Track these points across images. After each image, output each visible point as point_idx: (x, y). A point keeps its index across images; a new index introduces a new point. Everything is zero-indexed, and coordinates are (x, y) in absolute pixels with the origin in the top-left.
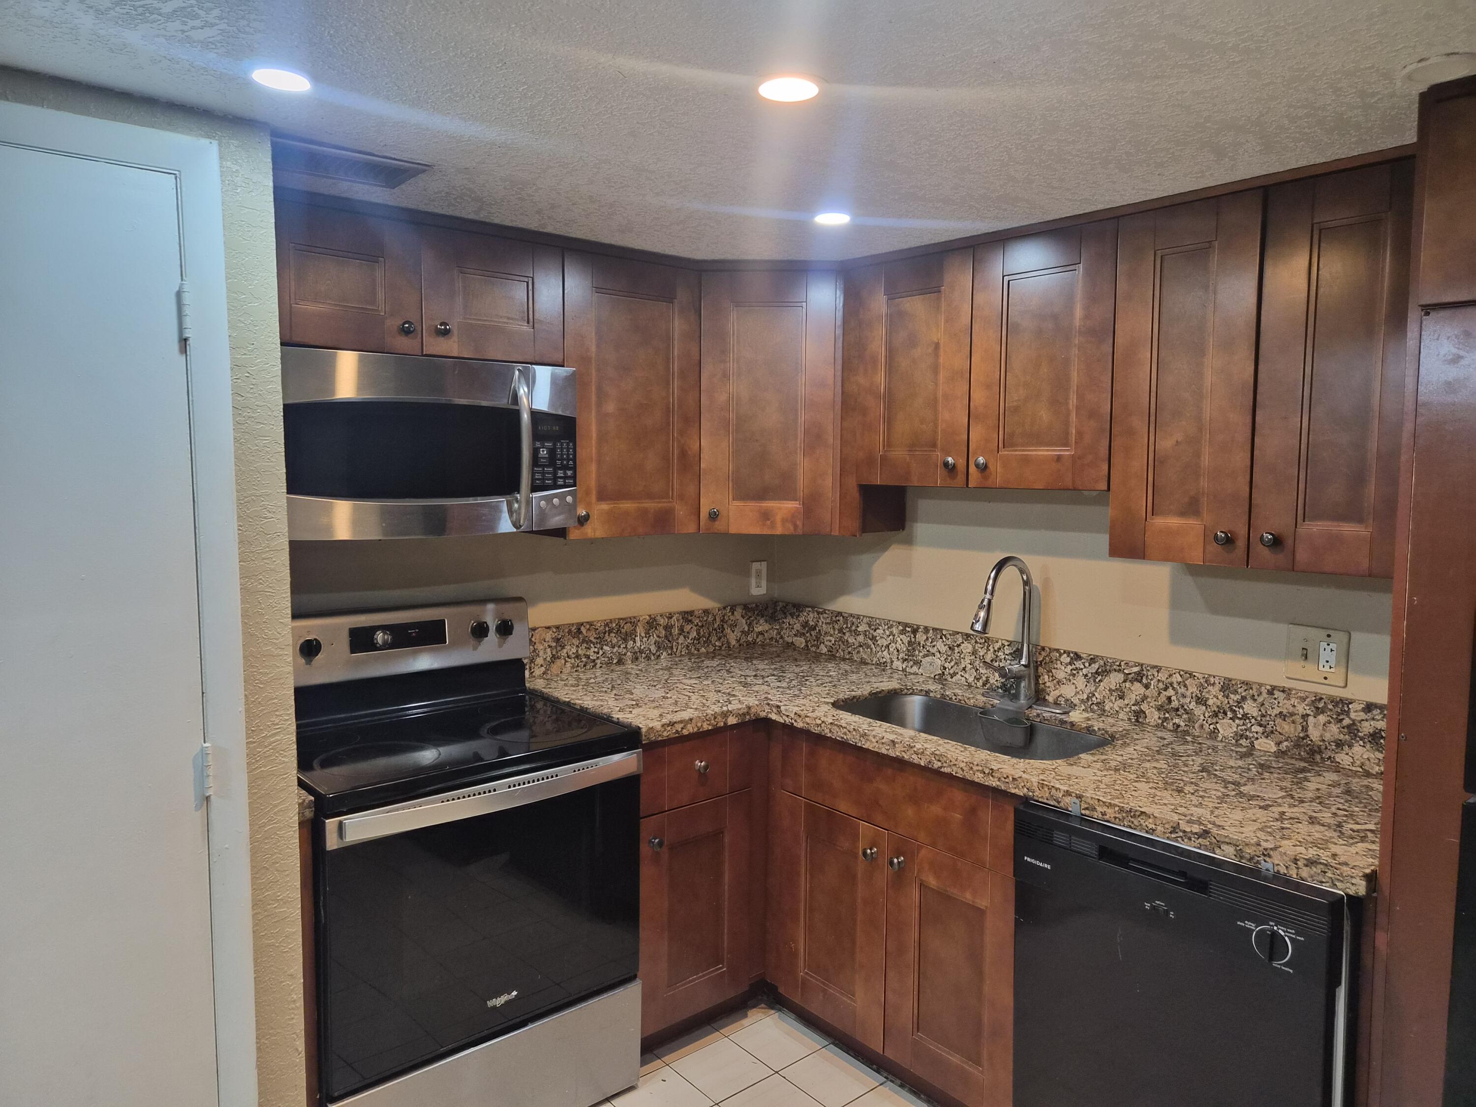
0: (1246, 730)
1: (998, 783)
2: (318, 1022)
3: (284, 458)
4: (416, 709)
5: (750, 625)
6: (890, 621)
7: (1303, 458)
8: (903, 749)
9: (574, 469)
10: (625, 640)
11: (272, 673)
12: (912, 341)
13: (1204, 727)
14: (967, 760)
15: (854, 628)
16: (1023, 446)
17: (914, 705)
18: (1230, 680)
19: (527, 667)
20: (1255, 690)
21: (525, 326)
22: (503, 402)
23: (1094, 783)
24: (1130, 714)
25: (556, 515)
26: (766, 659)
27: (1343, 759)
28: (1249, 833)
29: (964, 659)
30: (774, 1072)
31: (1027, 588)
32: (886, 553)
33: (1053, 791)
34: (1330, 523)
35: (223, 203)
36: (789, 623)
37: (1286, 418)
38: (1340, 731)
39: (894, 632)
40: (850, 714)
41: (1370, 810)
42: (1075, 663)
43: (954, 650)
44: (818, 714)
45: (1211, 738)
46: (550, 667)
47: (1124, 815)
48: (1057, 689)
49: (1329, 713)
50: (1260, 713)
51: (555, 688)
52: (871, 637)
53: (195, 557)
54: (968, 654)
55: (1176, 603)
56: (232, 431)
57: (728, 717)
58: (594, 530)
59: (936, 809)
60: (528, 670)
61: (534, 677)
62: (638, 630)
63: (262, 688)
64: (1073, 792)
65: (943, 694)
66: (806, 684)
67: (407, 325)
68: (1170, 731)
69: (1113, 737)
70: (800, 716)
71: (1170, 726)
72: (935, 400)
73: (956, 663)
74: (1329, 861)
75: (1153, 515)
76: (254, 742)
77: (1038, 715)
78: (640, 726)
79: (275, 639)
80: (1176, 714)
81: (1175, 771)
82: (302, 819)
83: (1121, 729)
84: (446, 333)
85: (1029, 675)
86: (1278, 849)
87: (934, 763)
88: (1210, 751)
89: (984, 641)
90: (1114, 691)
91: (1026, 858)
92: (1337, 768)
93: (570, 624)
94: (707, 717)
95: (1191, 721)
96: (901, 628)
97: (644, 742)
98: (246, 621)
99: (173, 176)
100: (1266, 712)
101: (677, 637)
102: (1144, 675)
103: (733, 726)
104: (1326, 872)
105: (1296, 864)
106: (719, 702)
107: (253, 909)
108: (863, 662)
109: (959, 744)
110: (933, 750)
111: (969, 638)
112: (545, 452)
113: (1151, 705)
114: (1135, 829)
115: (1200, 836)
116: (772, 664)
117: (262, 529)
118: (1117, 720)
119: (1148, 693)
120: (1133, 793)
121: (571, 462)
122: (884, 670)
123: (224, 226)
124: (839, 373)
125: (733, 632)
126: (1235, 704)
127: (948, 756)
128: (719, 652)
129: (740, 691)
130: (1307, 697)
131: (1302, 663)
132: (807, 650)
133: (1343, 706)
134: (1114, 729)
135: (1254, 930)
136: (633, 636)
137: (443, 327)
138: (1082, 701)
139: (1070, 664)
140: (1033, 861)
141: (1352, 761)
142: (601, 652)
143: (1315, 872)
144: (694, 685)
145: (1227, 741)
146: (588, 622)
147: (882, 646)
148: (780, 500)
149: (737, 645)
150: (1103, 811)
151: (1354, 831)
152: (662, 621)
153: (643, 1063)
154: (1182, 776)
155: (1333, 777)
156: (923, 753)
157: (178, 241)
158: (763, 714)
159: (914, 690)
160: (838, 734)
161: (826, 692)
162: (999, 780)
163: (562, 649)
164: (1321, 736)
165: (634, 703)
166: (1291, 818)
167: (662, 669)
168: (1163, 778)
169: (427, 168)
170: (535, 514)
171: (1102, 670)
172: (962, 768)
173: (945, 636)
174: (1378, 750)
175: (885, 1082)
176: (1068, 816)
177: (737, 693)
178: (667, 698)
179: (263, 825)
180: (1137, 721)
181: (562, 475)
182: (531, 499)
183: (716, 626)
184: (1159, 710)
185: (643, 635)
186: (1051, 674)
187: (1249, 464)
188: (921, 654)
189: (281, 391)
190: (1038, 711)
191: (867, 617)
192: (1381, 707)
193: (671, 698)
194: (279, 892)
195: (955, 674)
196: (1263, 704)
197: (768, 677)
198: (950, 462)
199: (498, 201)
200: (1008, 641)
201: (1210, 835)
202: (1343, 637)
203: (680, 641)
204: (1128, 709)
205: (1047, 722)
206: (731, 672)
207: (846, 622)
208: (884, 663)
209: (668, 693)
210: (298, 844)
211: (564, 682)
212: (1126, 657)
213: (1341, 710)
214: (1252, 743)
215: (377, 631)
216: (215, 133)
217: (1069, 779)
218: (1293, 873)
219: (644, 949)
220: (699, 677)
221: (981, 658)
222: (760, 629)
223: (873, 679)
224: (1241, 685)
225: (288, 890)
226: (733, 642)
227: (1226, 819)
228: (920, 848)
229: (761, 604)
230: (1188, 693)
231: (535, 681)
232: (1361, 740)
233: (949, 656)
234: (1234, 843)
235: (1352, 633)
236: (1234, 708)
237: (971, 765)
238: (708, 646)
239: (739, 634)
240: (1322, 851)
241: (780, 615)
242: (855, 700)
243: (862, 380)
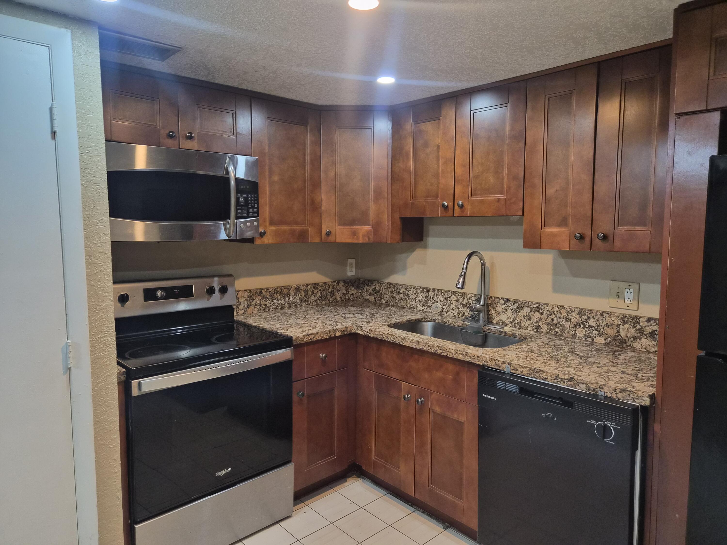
0: (590, 333)
1: (470, 359)
2: (129, 485)
3: (107, 195)
4: (179, 330)
5: (347, 290)
6: (416, 286)
7: (618, 196)
8: (423, 345)
9: (258, 208)
10: (284, 297)
11: (103, 305)
12: (426, 145)
13: (570, 332)
14: (455, 349)
15: (398, 290)
16: (481, 195)
17: (428, 326)
18: (582, 309)
19: (235, 310)
20: (594, 313)
21: (232, 136)
22: (221, 173)
23: (517, 358)
24: (533, 327)
25: (248, 231)
26: (355, 306)
27: (637, 345)
28: (593, 378)
29: (453, 304)
30: (360, 508)
31: (483, 267)
32: (414, 253)
33: (497, 362)
34: (630, 227)
35: (73, 62)
36: (366, 289)
37: (609, 176)
38: (635, 332)
39: (418, 292)
40: (397, 330)
41: (651, 368)
42: (507, 303)
43: (447, 299)
44: (381, 330)
45: (573, 338)
46: (246, 310)
47: (532, 372)
48: (498, 317)
49: (630, 323)
50: (597, 325)
51: (249, 320)
52: (407, 295)
53: (61, 245)
54: (454, 301)
55: (556, 272)
56: (80, 180)
57: (336, 332)
58: (267, 240)
59: (439, 374)
60: (235, 311)
61: (239, 315)
62: (291, 292)
63: (98, 313)
64: (507, 362)
65: (442, 321)
66: (375, 317)
67: (171, 133)
68: (553, 335)
69: (525, 338)
70: (372, 331)
71: (553, 333)
72: (438, 174)
73: (449, 306)
74: (632, 389)
75: (545, 227)
76: (94, 340)
77: (489, 329)
78: (292, 336)
79: (104, 288)
80: (556, 327)
81: (556, 352)
82: (119, 381)
83: (529, 335)
84: (191, 138)
85: (485, 310)
86: (607, 385)
87: (438, 351)
88: (573, 343)
89: (462, 294)
90: (526, 316)
91: (484, 395)
92: (634, 350)
93: (256, 289)
94: (326, 332)
95: (563, 330)
96: (421, 290)
97: (294, 344)
98: (89, 278)
99: (48, 48)
100: (600, 324)
101: (310, 296)
102: (540, 308)
103: (339, 337)
104: (630, 395)
105: (616, 392)
106: (332, 325)
107: (94, 426)
108: (403, 307)
109: (451, 342)
110: (438, 344)
111: (455, 293)
112: (243, 199)
113: (544, 323)
114: (537, 378)
115: (569, 380)
116: (358, 308)
117: (96, 232)
118: (527, 330)
119: (542, 317)
120: (536, 362)
121: (256, 205)
122: (413, 311)
123: (74, 74)
124: (390, 162)
125: (339, 294)
126: (585, 321)
127: (445, 347)
128: (331, 303)
129: (342, 320)
130: (619, 316)
131: (617, 299)
132: (375, 302)
133: (636, 320)
134: (526, 334)
135: (595, 424)
136: (289, 295)
137: (190, 135)
138: (510, 322)
139: (504, 304)
140: (487, 396)
141: (641, 346)
142: (272, 303)
143: (625, 395)
144: (319, 318)
145: (581, 339)
146: (265, 288)
147: (412, 299)
148: (362, 226)
149: (340, 300)
150: (521, 370)
151: (643, 376)
152: (303, 288)
153: (295, 505)
154: (560, 354)
155: (633, 354)
156: (433, 346)
157: (50, 81)
158: (354, 331)
159: (428, 319)
160: (391, 339)
161: (385, 320)
162: (470, 358)
163: (252, 301)
164: (626, 335)
165: (289, 326)
166: (612, 371)
167: (303, 311)
168: (550, 355)
169: (180, 49)
170: (238, 230)
171: (520, 306)
172: (452, 353)
173: (443, 293)
174: (654, 341)
175: (415, 511)
176: (504, 373)
177: (341, 321)
178: (306, 324)
179: (99, 383)
180: (537, 331)
181: (251, 211)
182: (236, 223)
183: (330, 290)
184: (548, 325)
185: (293, 295)
186: (495, 309)
187: (591, 199)
188: (431, 302)
189: (105, 160)
190: (489, 327)
191: (405, 285)
192: (655, 319)
193: (308, 323)
194: (107, 417)
195: (448, 311)
196: (598, 320)
197: (356, 314)
198: (445, 204)
199: (217, 70)
200: (474, 294)
201: (574, 380)
202: (637, 286)
203: (312, 298)
204: (532, 325)
205: (493, 332)
206: (337, 312)
207: (394, 288)
208: (413, 307)
209: (306, 321)
210: (117, 393)
211: (254, 317)
212: (532, 300)
213: (636, 322)
214: (593, 340)
215: (158, 290)
216: (69, 26)
217: (505, 356)
218: (614, 396)
219: (295, 447)
220: (322, 315)
221: (461, 303)
222: (352, 292)
223: (408, 315)
224: (588, 311)
225: (112, 416)
226: (339, 299)
227: (581, 372)
228: (432, 393)
229: (352, 280)
230: (562, 316)
231: (239, 316)
232: (645, 336)
233: (445, 303)
234: (586, 383)
235: (641, 284)
236: (584, 323)
237: (457, 351)
238: (326, 300)
239: (341, 295)
240: (628, 385)
241: (361, 286)
242: (399, 324)
243: (401, 165)
